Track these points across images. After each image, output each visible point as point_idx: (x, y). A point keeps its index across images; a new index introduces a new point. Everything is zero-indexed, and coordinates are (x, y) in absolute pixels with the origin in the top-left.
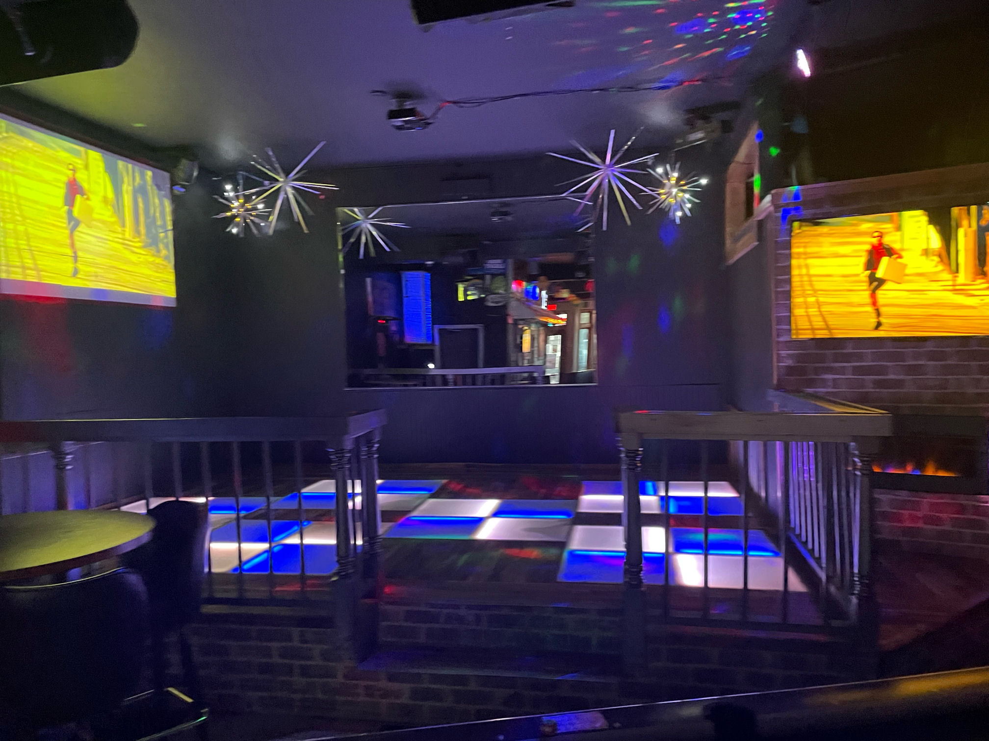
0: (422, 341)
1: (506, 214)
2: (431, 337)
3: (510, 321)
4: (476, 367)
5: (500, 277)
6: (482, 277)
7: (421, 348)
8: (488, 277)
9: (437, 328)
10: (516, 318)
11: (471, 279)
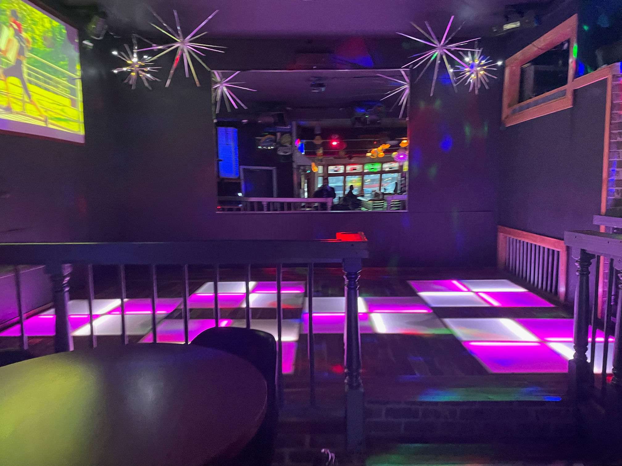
0: (233, 176)
1: (321, 85)
2: (238, 173)
3: (295, 166)
4: (272, 197)
5: (287, 135)
6: (274, 134)
7: (230, 181)
8: (279, 134)
9: (242, 167)
10: (299, 164)
11: (267, 135)
